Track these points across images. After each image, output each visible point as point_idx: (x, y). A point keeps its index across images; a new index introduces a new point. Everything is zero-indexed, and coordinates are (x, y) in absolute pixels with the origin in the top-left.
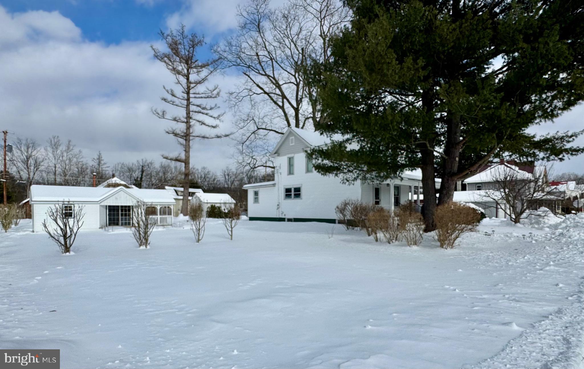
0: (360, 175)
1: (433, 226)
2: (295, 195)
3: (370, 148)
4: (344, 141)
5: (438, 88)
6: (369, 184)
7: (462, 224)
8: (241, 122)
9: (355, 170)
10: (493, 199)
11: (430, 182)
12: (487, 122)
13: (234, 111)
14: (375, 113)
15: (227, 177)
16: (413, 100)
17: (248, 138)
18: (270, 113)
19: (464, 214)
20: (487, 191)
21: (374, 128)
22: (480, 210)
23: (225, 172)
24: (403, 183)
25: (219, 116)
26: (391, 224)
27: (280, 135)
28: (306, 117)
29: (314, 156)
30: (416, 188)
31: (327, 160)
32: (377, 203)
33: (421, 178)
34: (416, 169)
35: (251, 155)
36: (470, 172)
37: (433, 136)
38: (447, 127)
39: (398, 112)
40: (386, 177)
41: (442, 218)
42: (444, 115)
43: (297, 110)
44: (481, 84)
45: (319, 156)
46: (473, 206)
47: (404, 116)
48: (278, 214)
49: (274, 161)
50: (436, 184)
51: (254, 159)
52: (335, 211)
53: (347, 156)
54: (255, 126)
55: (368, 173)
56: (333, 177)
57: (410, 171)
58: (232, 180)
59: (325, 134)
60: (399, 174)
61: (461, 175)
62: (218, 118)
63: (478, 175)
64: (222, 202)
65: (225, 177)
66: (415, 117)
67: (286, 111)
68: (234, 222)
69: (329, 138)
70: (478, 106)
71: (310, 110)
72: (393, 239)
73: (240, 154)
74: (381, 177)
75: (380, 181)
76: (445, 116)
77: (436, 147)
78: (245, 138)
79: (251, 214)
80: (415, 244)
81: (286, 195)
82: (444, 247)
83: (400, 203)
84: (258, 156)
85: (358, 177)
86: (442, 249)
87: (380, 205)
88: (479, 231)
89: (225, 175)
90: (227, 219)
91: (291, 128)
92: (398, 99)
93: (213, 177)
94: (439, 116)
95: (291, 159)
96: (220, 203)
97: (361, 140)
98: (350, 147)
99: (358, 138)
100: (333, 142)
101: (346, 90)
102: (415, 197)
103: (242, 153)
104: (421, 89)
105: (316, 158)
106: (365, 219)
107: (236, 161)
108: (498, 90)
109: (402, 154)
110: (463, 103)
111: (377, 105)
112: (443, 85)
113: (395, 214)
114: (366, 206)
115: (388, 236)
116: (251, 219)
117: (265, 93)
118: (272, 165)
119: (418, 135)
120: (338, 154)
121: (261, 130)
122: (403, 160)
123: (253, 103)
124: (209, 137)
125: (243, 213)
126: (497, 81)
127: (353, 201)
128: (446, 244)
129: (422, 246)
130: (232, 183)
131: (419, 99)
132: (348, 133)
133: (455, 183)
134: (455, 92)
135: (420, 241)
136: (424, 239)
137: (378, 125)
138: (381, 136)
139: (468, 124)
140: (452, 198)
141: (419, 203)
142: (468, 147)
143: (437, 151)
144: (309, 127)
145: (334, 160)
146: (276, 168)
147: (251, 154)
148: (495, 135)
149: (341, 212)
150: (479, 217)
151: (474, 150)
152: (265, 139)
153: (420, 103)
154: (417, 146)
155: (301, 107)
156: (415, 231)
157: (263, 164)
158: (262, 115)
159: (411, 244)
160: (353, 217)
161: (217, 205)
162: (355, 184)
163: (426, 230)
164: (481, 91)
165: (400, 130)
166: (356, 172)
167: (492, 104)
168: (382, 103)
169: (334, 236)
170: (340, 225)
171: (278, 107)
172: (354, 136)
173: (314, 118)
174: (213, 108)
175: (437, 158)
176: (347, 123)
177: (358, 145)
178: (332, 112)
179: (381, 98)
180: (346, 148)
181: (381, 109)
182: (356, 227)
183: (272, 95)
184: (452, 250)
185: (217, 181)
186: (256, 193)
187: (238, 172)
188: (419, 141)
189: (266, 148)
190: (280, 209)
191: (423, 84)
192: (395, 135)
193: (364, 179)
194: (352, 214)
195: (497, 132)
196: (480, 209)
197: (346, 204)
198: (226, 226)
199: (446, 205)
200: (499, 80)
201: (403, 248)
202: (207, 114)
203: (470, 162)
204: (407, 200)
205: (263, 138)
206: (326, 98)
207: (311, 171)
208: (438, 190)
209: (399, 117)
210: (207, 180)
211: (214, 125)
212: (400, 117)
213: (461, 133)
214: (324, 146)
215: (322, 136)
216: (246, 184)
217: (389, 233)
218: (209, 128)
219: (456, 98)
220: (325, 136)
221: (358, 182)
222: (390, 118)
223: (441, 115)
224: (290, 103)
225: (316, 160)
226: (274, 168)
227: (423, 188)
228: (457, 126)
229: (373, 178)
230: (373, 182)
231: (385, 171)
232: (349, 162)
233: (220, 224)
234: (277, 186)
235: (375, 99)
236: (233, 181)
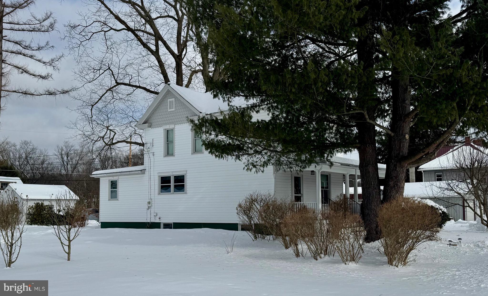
0: (273, 158)
1: (377, 233)
2: (175, 186)
3: (285, 118)
4: (248, 108)
5: (379, 36)
6: (285, 171)
7: (417, 229)
8: (90, 72)
9: (265, 151)
10: (458, 193)
11: (370, 169)
12: (445, 87)
13: (77, 54)
14: (292, 68)
15: (65, 158)
16: (345, 52)
17: (101, 97)
18: (137, 61)
19: (419, 215)
20: (450, 182)
21: (291, 90)
22: (441, 210)
23: (62, 150)
24: (333, 170)
25: (52, 60)
26: (317, 231)
27: (152, 95)
28: (193, 70)
29: (204, 129)
30: (352, 177)
31: (224, 135)
32: (298, 199)
33: (358, 164)
34: (351, 151)
35: (105, 124)
36: (425, 155)
37: (374, 104)
38: (393, 92)
39: (324, 69)
40: (310, 162)
41: (389, 220)
42: (388, 74)
43: (179, 59)
44: (435, 33)
45: (212, 129)
46: (431, 203)
47: (332, 74)
48: (149, 216)
49: (143, 135)
50: (379, 172)
51: (110, 130)
52: (236, 211)
53: (252, 130)
54: (113, 79)
55: (284, 156)
56: (233, 160)
57: (343, 153)
58: (74, 162)
59: (220, 96)
60: (328, 157)
61: (413, 160)
62: (51, 63)
63: (437, 159)
64: (54, 197)
65: (62, 158)
66: (347, 75)
67: (163, 58)
68: (73, 231)
69: (226, 103)
70: (432, 64)
71: (199, 60)
72: (321, 253)
73: (87, 123)
74: (303, 162)
75: (301, 167)
76: (390, 76)
77: (378, 119)
78: (96, 97)
79: (104, 216)
80: (353, 259)
81: (162, 187)
82: (394, 263)
83: (330, 199)
84: (117, 126)
85: (269, 160)
86: (391, 266)
87: (302, 203)
88: (441, 240)
89: (62, 155)
90: (62, 227)
91: (169, 85)
92: (323, 49)
93: (42, 158)
94: (381, 75)
95: (170, 132)
96: (50, 200)
97: (272, 106)
98: (256, 117)
99: (269, 104)
100: (231, 108)
101: (250, 33)
102: (351, 190)
103: (90, 120)
104: (355, 37)
105: (207, 132)
106: (280, 223)
107: (81, 133)
108: (457, 43)
109: (331, 128)
110: (413, 59)
111: (295, 56)
112: (385, 33)
113: (323, 215)
114: (281, 204)
115: (313, 247)
116: (105, 225)
117: (129, 29)
118: (139, 141)
119: (353, 102)
120: (239, 126)
121: (123, 86)
122: (332, 138)
123: (109, 43)
124: (35, 93)
125: (91, 216)
126: (454, 30)
127: (263, 197)
128: (397, 259)
129: (362, 262)
130: (75, 167)
131: (353, 51)
132: (253, 96)
133: (405, 171)
134: (401, 42)
135: (359, 256)
136: (365, 253)
137: (296, 86)
138: (300, 101)
139: (420, 88)
140: (403, 192)
141: (357, 199)
142: (421, 120)
143: (379, 126)
144: (198, 85)
145: (234, 136)
146: (145, 145)
147: (106, 122)
148: (455, 104)
149: (245, 214)
150: (440, 219)
151: (430, 125)
152: (128, 100)
153: (355, 56)
154: (352, 117)
155: (185, 55)
156: (352, 240)
157: (125, 139)
158: (123, 63)
159: (347, 261)
160: (263, 219)
161: (46, 203)
162: (265, 172)
163: (368, 239)
164: (434, 43)
165: (326, 94)
166: (266, 153)
167: (449, 61)
168: (302, 54)
169: (235, 249)
170: (244, 233)
171: (149, 53)
172: (262, 101)
173: (204, 72)
174: (43, 47)
175: (381, 135)
176: (252, 82)
177: (268, 114)
178: (230, 64)
179: (300, 47)
180: (251, 117)
181: (301, 62)
182: (267, 235)
183: (140, 34)
184: (404, 267)
185: (49, 164)
186: (114, 185)
187: (85, 150)
188: (354, 110)
189: (131, 114)
190: (152, 210)
191: (359, 29)
192: (320, 101)
193: (278, 163)
194: (261, 215)
195: (457, 100)
196: (442, 207)
197: (252, 201)
198: (60, 239)
199: (394, 202)
200: (457, 31)
201: (337, 265)
202: (31, 57)
203: (426, 141)
204: (339, 195)
205: (126, 99)
206: (220, 43)
207: (201, 152)
208: (382, 180)
209: (325, 75)
210: (31, 162)
211: (43, 75)
212: (327, 76)
213: (411, 100)
214: (219, 114)
215: (216, 99)
216: (97, 170)
217: (315, 244)
218: (36, 79)
219: (403, 52)
220: (221, 99)
221: (270, 168)
222: (313, 76)
223: (384, 74)
224: (168, 48)
225: (208, 135)
226: (142, 145)
227: (362, 176)
228: (406, 90)
229: (290, 163)
230: (291, 168)
231: (307, 153)
232: (256, 138)
233: (49, 234)
234: (147, 172)
235: (292, 48)
236: (76, 164)
